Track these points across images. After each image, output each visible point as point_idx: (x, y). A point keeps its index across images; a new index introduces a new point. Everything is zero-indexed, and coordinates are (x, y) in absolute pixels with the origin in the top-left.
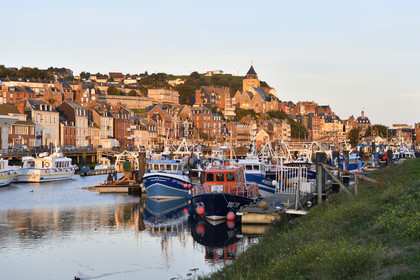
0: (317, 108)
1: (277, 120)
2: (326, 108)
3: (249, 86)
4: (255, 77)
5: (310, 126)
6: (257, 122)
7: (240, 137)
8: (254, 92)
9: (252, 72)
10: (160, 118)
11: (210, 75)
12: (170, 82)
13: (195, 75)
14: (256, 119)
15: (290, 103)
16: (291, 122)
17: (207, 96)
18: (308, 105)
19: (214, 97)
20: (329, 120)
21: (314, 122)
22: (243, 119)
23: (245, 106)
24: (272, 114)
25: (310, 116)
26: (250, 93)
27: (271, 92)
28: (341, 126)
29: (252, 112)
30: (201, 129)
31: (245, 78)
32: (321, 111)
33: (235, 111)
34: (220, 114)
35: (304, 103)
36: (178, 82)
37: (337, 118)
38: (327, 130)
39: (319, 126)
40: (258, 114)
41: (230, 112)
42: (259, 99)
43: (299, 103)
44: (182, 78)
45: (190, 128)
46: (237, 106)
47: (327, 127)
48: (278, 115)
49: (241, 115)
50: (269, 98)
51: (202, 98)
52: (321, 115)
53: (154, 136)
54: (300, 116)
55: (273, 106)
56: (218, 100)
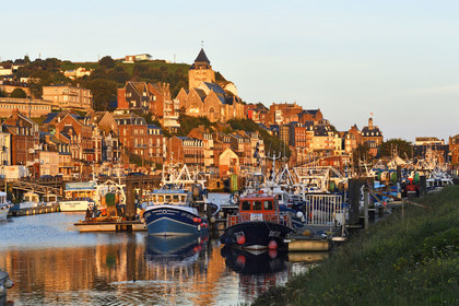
0: (302, 113)
1: (243, 133)
2: (315, 113)
3: (197, 80)
4: (208, 67)
5: (292, 142)
6: (214, 137)
7: (188, 160)
8: (207, 91)
9: (202, 59)
10: (74, 134)
11: (131, 61)
12: (66, 73)
13: (107, 61)
14: (211, 131)
15: (260, 106)
16: (263, 135)
17: (136, 97)
18: (288, 109)
19: (146, 99)
20: (321, 132)
21: (298, 135)
22: (193, 133)
23: (194, 111)
24: (235, 124)
25: (292, 126)
26: (201, 92)
27: (229, 88)
28: (338, 141)
29: (204, 120)
30: (132, 149)
31: (193, 67)
32: (308, 118)
33: (179, 120)
34: (158, 125)
35: (280, 106)
36: (79, 73)
37: (333, 129)
38: (318, 147)
39: (305, 142)
40: (214, 124)
41: (171, 122)
42: (215, 100)
43: (273, 106)
44: (86, 66)
45: (115, 148)
46: (182, 110)
47: (318, 143)
48: (244, 126)
49: (189, 126)
50: (230, 99)
51: (128, 99)
52: (308, 124)
53: (67, 160)
54: (276, 126)
55: (236, 112)
56: (153, 102)
